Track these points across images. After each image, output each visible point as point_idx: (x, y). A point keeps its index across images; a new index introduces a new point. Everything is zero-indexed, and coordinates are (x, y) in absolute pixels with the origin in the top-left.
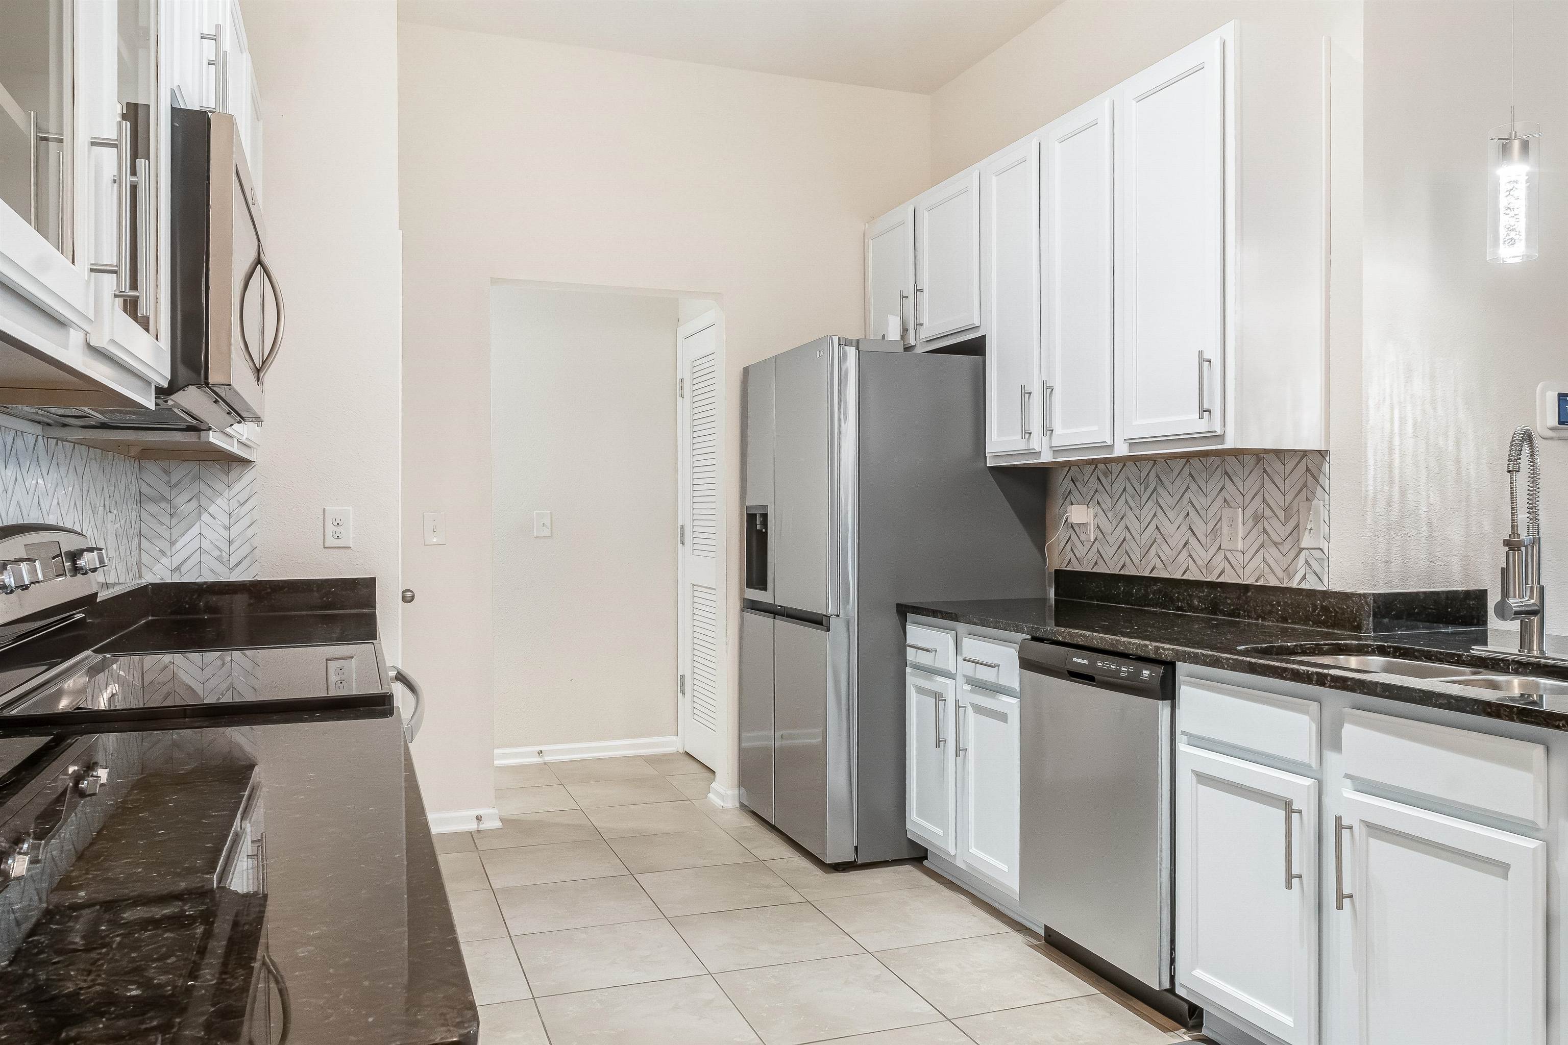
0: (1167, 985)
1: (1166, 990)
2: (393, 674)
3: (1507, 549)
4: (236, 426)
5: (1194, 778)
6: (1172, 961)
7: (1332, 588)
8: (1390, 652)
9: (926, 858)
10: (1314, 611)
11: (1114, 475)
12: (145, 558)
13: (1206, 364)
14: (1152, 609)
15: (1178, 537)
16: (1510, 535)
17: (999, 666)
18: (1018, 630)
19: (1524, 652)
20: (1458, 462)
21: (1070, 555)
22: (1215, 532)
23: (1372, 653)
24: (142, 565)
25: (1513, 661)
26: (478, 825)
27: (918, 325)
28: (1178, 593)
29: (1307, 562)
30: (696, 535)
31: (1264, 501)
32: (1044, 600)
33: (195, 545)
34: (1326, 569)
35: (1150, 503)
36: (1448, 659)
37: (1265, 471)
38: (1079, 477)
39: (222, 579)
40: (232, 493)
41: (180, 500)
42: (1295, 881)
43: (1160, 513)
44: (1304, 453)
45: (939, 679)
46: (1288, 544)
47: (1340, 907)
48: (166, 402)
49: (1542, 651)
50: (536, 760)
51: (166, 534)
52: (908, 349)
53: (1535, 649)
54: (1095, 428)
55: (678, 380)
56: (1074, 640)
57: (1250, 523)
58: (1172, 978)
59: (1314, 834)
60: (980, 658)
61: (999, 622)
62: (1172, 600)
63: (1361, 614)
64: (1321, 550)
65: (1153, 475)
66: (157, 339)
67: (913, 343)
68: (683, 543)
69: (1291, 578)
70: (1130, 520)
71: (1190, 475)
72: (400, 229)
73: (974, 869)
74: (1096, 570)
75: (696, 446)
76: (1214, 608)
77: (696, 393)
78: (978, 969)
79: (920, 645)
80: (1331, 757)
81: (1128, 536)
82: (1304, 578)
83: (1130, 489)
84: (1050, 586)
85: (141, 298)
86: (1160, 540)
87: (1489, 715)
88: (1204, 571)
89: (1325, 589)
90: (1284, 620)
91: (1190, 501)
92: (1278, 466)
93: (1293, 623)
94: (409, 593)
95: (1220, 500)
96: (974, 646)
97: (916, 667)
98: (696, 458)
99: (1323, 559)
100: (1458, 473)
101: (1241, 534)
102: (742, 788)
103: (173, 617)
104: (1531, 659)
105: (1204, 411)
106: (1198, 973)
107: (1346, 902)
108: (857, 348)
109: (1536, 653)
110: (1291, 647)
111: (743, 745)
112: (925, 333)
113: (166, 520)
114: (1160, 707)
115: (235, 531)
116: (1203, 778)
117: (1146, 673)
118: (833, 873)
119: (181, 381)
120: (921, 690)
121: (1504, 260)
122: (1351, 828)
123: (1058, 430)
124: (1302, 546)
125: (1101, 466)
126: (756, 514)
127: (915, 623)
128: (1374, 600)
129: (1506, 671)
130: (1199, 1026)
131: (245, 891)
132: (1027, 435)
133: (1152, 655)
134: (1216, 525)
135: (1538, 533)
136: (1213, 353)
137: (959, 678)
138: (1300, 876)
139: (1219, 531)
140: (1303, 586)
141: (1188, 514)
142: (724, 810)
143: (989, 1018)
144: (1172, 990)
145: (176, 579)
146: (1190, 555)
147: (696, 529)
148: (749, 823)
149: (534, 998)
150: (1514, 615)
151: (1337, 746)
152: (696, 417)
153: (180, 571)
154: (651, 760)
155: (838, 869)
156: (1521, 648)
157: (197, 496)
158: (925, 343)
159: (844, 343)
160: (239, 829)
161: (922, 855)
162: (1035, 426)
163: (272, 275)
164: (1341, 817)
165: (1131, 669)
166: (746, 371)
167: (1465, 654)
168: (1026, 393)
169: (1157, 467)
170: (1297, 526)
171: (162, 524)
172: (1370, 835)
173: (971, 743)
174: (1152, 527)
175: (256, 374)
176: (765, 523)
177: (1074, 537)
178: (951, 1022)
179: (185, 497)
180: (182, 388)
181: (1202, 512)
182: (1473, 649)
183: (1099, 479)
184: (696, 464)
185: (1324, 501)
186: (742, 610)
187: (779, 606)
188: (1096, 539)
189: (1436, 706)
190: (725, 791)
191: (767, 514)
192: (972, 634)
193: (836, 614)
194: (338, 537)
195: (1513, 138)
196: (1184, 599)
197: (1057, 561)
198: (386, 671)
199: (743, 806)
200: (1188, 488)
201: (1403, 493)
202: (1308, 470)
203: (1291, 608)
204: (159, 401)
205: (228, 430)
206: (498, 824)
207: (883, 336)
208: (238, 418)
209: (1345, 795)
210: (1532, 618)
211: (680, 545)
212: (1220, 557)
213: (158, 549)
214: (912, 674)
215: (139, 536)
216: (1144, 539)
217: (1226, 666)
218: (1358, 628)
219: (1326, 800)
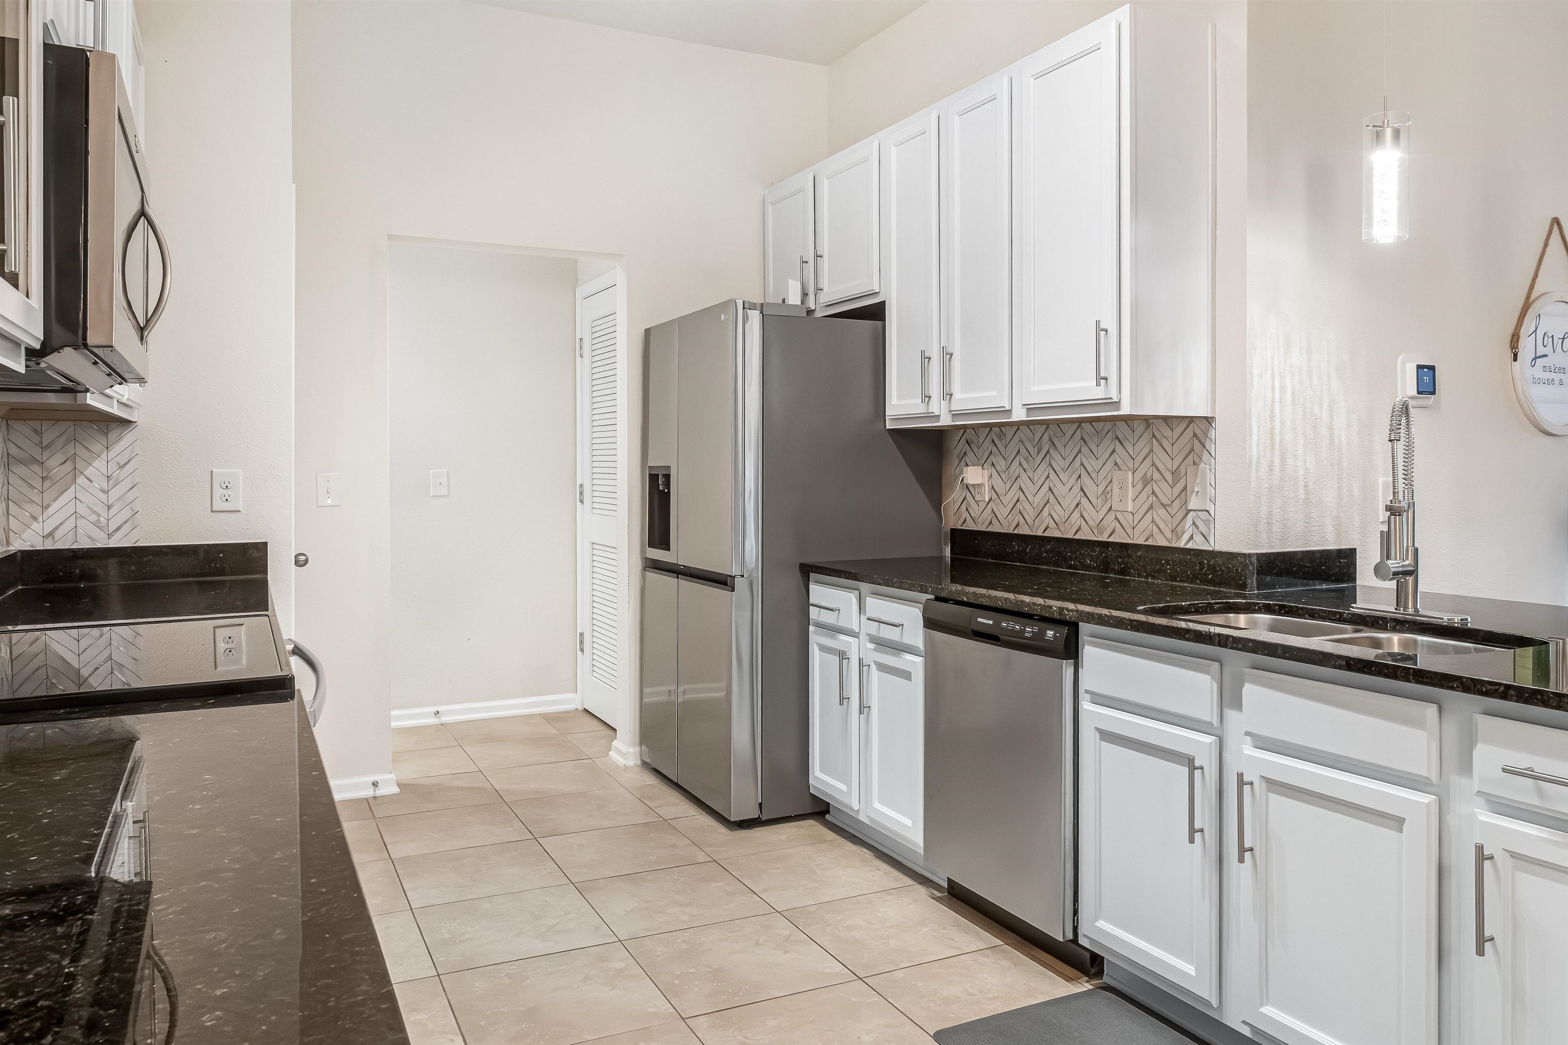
0: (1070, 936)
1: (1070, 941)
2: (290, 647)
3: (1389, 513)
4: (117, 387)
5: (1098, 735)
6: (1076, 912)
7: (1218, 548)
8: (1275, 610)
9: (828, 812)
10: (1201, 569)
11: (1009, 437)
12: (14, 524)
13: (1103, 333)
14: (1045, 567)
15: (1070, 499)
16: (1391, 501)
17: (903, 625)
18: (923, 590)
19: (1400, 610)
20: (1330, 429)
21: (965, 515)
22: (1106, 494)
23: (1259, 611)
24: (10, 532)
25: (1391, 619)
26: (374, 791)
27: (818, 290)
28: (1070, 552)
29: (1194, 523)
30: (595, 494)
31: (1154, 464)
32: (941, 558)
33: (70, 509)
34: (1212, 530)
35: (1043, 466)
36: (1331, 617)
37: (1154, 436)
38: (974, 439)
39: (99, 545)
40: (112, 454)
41: (54, 461)
42: (1198, 836)
43: (1053, 475)
44: (1191, 420)
45: (842, 637)
46: (1177, 504)
47: (1241, 860)
48: (38, 364)
49: (1416, 610)
50: (433, 721)
51: (37, 499)
52: (810, 312)
53: (1410, 607)
54: (995, 393)
55: (577, 339)
56: (978, 600)
57: (1140, 486)
58: (1075, 929)
59: (1216, 790)
60: (883, 618)
61: (903, 582)
62: (1065, 559)
63: (1245, 573)
64: (1207, 511)
65: (1046, 438)
66: (27, 296)
67: (812, 306)
68: (582, 502)
69: (1179, 538)
70: (1024, 481)
71: (1082, 439)
72: (293, 183)
73: (879, 824)
74: (990, 529)
75: (595, 406)
76: (1105, 567)
77: (595, 353)
78: (886, 925)
79: (823, 604)
80: (1231, 715)
81: (1022, 497)
82: (1191, 538)
83: (1023, 451)
84: (946, 544)
85: (8, 252)
86: (1052, 500)
87: (1387, 676)
88: (1095, 531)
89: (1211, 549)
90: (1173, 579)
91: (1082, 464)
92: (1167, 432)
93: (1181, 581)
94: (303, 557)
95: (1110, 463)
96: (877, 606)
97: (819, 625)
98: (595, 417)
99: (1209, 521)
100: (1332, 439)
101: (1130, 496)
102: (643, 746)
103: (44, 586)
104: (1407, 617)
105: (1101, 379)
106: (1101, 924)
107: (1247, 855)
108: (762, 312)
109: (1411, 611)
110: (1186, 606)
111: (645, 700)
112: (824, 298)
113: (37, 483)
114: (1064, 666)
115: (114, 495)
116: (1106, 736)
117: (1050, 633)
118: (738, 830)
119: (55, 342)
120: (824, 649)
121: (1378, 240)
122: (1251, 783)
123: (957, 395)
124: (1189, 508)
125: (996, 430)
126: (658, 474)
127: (818, 582)
128: (1258, 559)
129: (1384, 629)
130: (1100, 974)
131: (127, 879)
132: (927, 399)
133: (1056, 616)
134: (1107, 486)
135: (1413, 498)
136: (1110, 323)
137: (863, 636)
138: (1202, 831)
139: (1110, 493)
140: (1190, 546)
141: (1080, 476)
142: (626, 768)
143: (899, 974)
144: (1075, 941)
145: (49, 545)
146: (1082, 516)
147: (595, 488)
148: (651, 780)
149: (438, 975)
150: (1393, 575)
151: (1237, 704)
152: (595, 377)
153: (53, 537)
154: (550, 718)
155: (743, 826)
156: (1397, 606)
157: (73, 458)
158: (825, 308)
159: (748, 306)
160: (119, 810)
161: (823, 809)
162: (935, 390)
163: (158, 228)
164: (1242, 774)
165: (1036, 629)
166: (648, 332)
167: (1346, 612)
168: (926, 358)
169: (1050, 432)
170: (1185, 488)
171: (32, 487)
172: (1269, 790)
173: (874, 702)
174: (1045, 488)
175: (139, 334)
176: (667, 484)
177: (969, 496)
178: (863, 981)
179: (59, 458)
180: (57, 349)
181: (1094, 475)
182: (1353, 607)
183: (993, 441)
184: (595, 423)
185: (1210, 465)
186: (644, 569)
187: (682, 566)
188: (990, 500)
189: (1335, 667)
190: (627, 749)
191: (670, 474)
192: (875, 594)
193: (741, 574)
194: (227, 500)
195: (1386, 126)
196: (1076, 558)
197: (952, 521)
198: (283, 644)
199: (645, 764)
200: (1080, 451)
201: (1283, 458)
202: (1195, 435)
203: (1180, 567)
204: (29, 363)
205: (108, 391)
206: (396, 790)
207: (784, 300)
208: (119, 380)
209: (1245, 752)
210: (1407, 578)
211: (579, 504)
212: (1111, 516)
213: (28, 514)
214: (815, 632)
215: (6, 500)
216: (1037, 500)
217: (1129, 627)
218: (1243, 586)
219: (1227, 756)
